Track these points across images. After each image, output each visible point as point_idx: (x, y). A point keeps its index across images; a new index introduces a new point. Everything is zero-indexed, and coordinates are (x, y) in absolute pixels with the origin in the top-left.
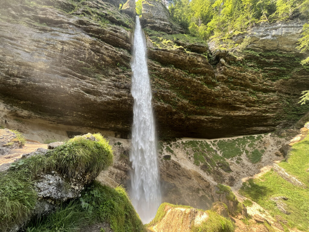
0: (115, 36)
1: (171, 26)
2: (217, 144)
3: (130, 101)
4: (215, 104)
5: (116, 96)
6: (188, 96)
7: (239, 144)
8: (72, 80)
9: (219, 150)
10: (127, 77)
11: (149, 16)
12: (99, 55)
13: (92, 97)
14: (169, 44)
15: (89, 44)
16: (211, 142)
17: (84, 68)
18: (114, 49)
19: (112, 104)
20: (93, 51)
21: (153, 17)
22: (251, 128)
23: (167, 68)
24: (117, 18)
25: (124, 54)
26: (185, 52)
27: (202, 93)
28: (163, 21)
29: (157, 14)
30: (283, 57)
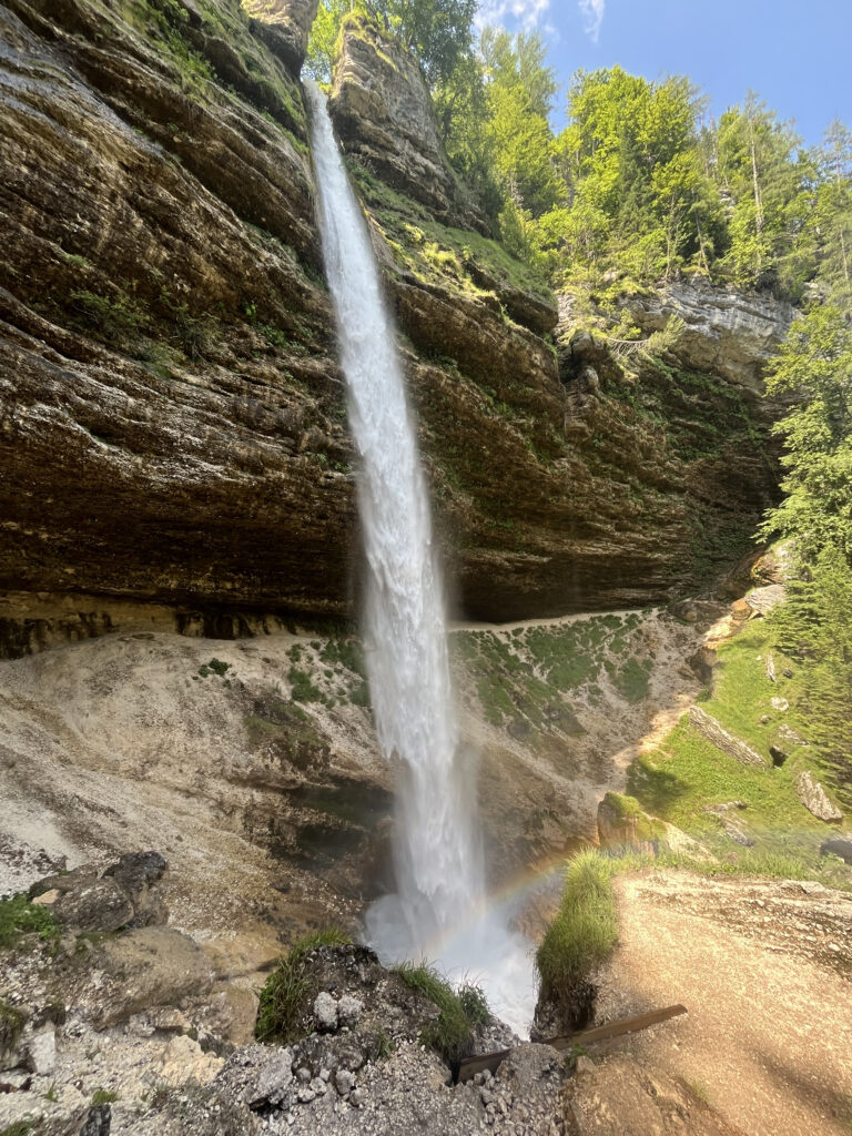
0: (250, 162)
1: (450, 189)
2: (527, 642)
3: (294, 489)
4: (542, 515)
5: (242, 464)
6: (476, 481)
7: (584, 643)
8: (21, 356)
9: (536, 662)
10: (287, 379)
11: (371, 108)
12: (167, 245)
13: (125, 461)
14: (449, 269)
15: (121, 164)
16: (506, 633)
17: (88, 296)
18: (243, 230)
19: (217, 498)
20: (143, 211)
21: (388, 120)
22: (609, 593)
23: (435, 370)
24: (249, 65)
25: (287, 269)
26: (501, 320)
27: (518, 476)
28: (422, 155)
29: (404, 116)
30: (720, 395)
